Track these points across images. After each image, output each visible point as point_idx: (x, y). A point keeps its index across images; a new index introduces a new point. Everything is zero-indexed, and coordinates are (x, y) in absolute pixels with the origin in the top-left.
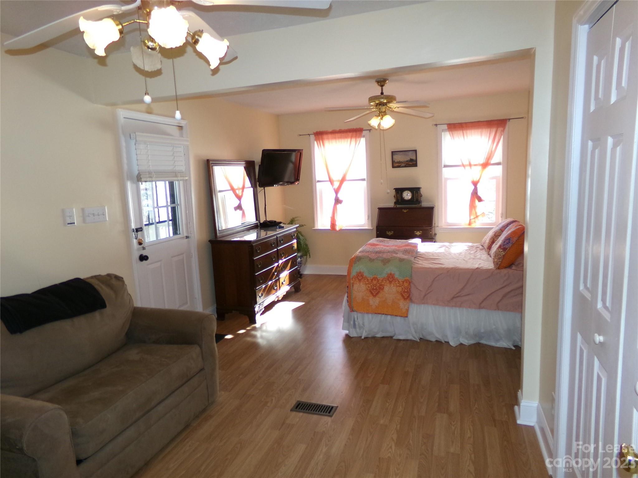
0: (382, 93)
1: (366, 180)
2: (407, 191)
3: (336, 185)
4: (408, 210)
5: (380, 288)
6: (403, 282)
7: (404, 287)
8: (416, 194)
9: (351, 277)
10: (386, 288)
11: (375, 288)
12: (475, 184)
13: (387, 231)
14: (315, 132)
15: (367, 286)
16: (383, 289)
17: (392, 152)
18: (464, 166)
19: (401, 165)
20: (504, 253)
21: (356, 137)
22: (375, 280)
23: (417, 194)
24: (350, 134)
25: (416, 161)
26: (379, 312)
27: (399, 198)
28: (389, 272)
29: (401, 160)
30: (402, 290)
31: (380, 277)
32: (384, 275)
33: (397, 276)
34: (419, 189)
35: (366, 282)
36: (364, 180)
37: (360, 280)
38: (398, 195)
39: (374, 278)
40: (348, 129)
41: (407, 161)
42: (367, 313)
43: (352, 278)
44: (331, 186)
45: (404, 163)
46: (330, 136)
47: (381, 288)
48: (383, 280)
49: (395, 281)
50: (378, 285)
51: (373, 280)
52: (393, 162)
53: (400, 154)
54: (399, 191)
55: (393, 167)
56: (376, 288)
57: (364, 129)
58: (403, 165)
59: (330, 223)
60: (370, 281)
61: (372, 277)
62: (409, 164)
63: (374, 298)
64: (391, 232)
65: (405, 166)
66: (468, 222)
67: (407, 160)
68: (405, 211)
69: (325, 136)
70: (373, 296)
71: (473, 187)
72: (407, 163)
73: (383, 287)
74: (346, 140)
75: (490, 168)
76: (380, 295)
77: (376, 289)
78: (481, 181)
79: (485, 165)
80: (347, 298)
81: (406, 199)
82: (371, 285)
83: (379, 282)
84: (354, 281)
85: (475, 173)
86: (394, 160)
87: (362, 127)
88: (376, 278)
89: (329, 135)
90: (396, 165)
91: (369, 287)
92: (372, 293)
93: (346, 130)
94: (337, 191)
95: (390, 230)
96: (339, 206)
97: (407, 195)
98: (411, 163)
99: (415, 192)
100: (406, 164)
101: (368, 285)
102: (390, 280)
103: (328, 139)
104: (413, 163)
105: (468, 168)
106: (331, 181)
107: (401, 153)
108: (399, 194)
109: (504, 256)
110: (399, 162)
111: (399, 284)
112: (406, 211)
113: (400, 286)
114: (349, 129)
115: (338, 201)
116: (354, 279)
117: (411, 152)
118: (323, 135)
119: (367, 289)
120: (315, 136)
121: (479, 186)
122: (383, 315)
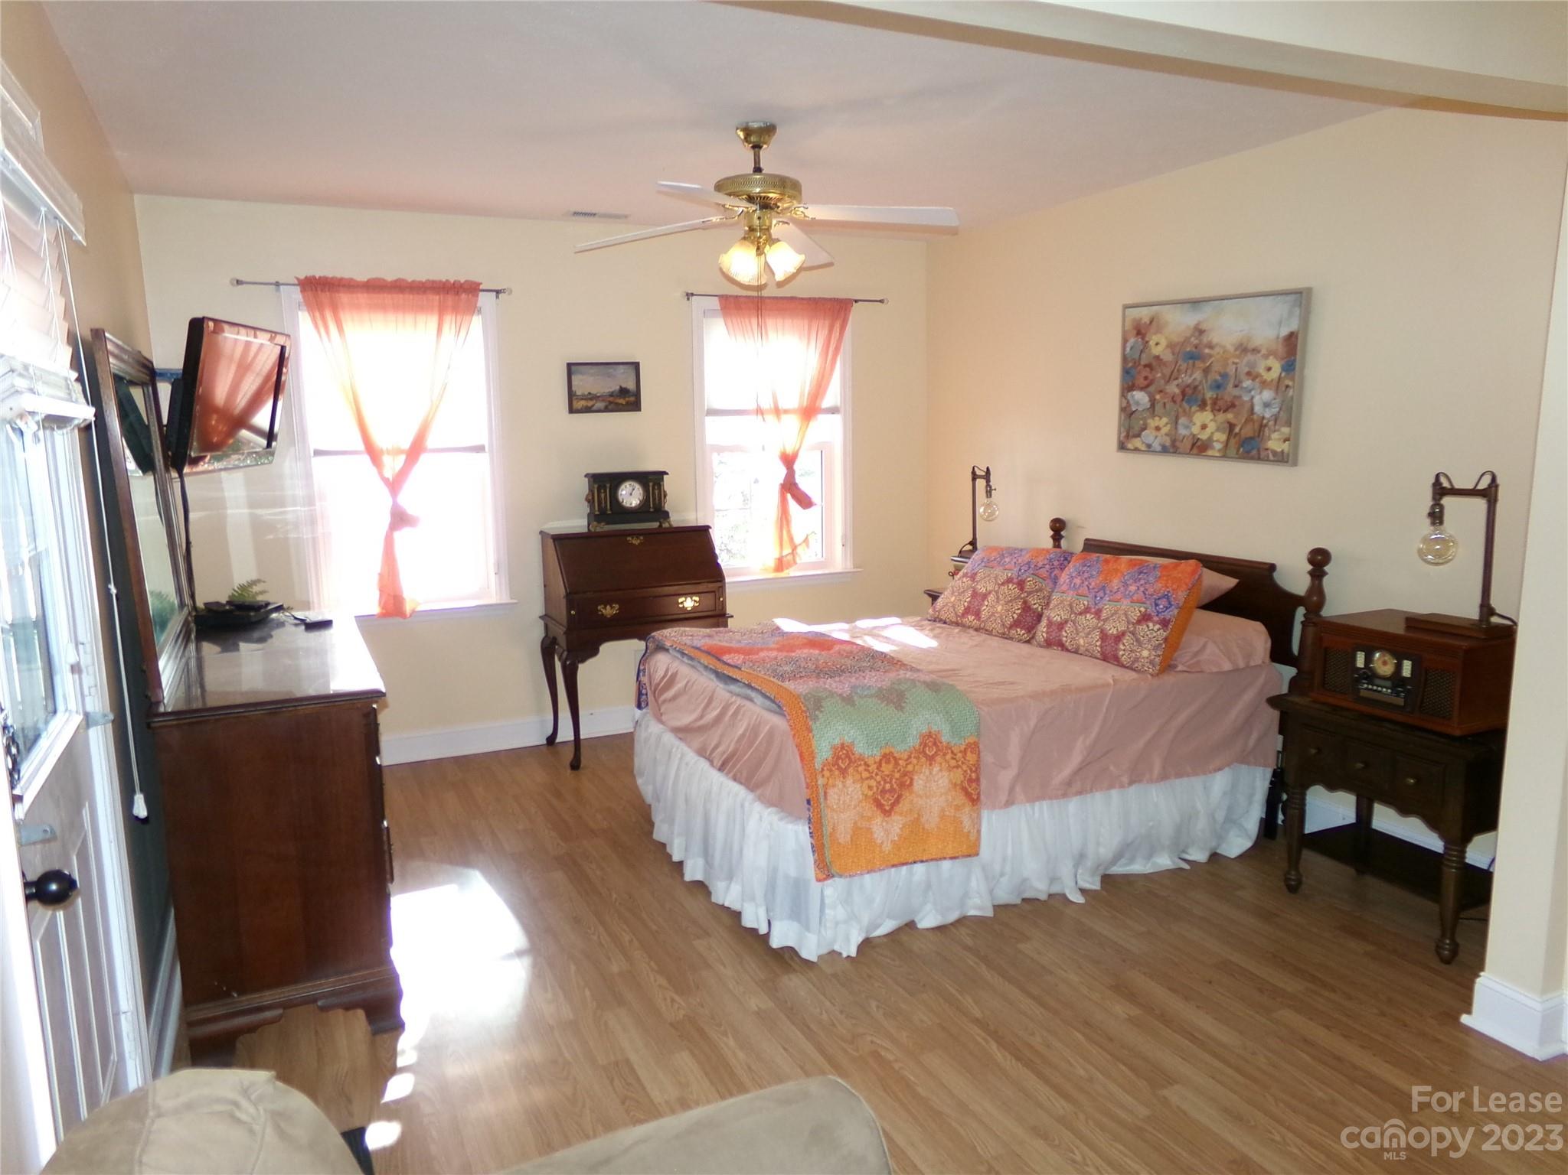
0: (758, 170)
1: (487, 449)
2: (630, 483)
3: (392, 465)
4: (642, 538)
5: (902, 785)
6: (965, 752)
7: (968, 766)
8: (653, 489)
9: (818, 765)
10: (919, 783)
11: (888, 786)
12: (789, 460)
13: (600, 604)
14: (302, 277)
15: (865, 785)
16: (911, 784)
17: (570, 366)
18: (759, 411)
19: (593, 406)
20: (1165, 633)
21: (456, 310)
22: (888, 762)
23: (657, 492)
24: (435, 298)
25: (637, 394)
26: (902, 860)
27: (606, 502)
28: (925, 730)
29: (594, 392)
30: (965, 777)
31: (901, 749)
32: (913, 742)
33: (945, 738)
34: (660, 475)
35: (861, 774)
36: (480, 449)
37: (844, 772)
38: (603, 495)
39: (885, 756)
40: (428, 281)
41: (611, 395)
42: (868, 873)
43: (823, 770)
44: (374, 470)
45: (603, 400)
46: (362, 298)
47: (905, 783)
48: (910, 757)
49: (945, 754)
50: (897, 775)
51: (884, 765)
52: (571, 395)
53: (592, 371)
54: (605, 484)
55: (572, 410)
56: (892, 786)
57: (481, 287)
58: (600, 405)
59: (377, 594)
60: (875, 766)
61: (877, 754)
62: (617, 404)
63: (886, 819)
64: (612, 608)
65: (606, 410)
66: (772, 564)
67: (611, 390)
68: (636, 542)
69: (344, 298)
70: (882, 815)
71: (782, 471)
72: (611, 399)
73: (912, 780)
74: (422, 319)
75: (822, 418)
76: (904, 806)
77: (892, 790)
78: (801, 454)
79: (809, 411)
80: (811, 837)
81: (628, 505)
82: (878, 778)
83: (899, 764)
84: (828, 779)
85: (786, 432)
86: (574, 389)
87: (477, 280)
88: (891, 753)
89: (359, 295)
90: (578, 403)
91: (870, 788)
92: (879, 805)
93: (420, 282)
94: (394, 485)
95: (608, 602)
96: (401, 536)
97: (631, 496)
98: (622, 401)
99: (651, 484)
100: (607, 403)
101: (867, 782)
102: (927, 752)
103: (357, 307)
104: (627, 400)
105: (770, 418)
106: (374, 453)
107: (594, 370)
108: (605, 492)
109: (1166, 639)
110: (592, 397)
111: (955, 761)
112: (639, 541)
113: (957, 767)
114: (434, 282)
115: (400, 519)
116: (827, 773)
117: (621, 366)
118: (338, 292)
119: (866, 796)
120: (303, 291)
121: (797, 467)
122: (916, 865)
